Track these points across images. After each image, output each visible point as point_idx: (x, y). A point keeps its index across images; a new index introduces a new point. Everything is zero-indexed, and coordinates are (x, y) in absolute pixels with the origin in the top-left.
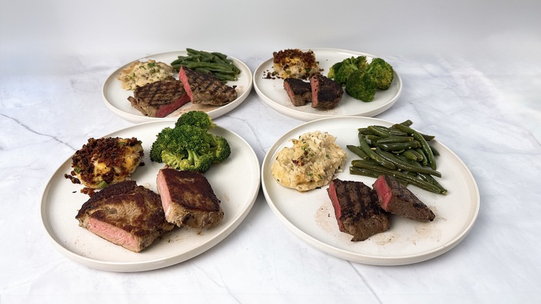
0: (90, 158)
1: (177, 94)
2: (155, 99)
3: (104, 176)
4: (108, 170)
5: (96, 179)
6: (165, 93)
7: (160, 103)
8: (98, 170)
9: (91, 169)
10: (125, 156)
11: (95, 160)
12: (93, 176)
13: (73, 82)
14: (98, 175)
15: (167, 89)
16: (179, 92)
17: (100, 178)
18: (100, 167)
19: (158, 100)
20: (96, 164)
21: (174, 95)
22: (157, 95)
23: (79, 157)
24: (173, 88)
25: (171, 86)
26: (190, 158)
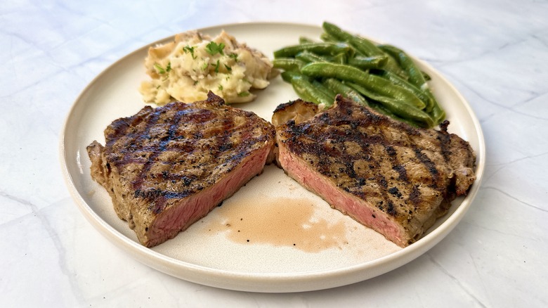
1: (223, 157)
2: (157, 168)
6: (188, 148)
7: (169, 187)
15: (196, 135)
16: (231, 147)
19: (164, 176)
21: (215, 157)
22: (165, 155)
24: (215, 132)
25: (208, 126)
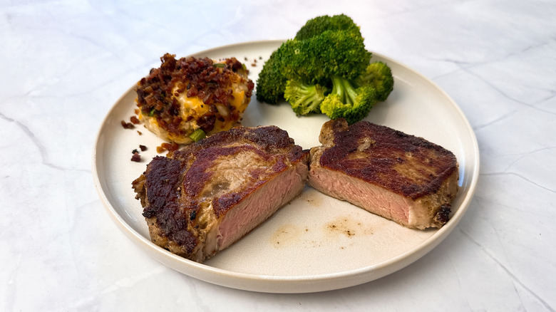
0: (170, 90)
3: (200, 121)
4: (206, 110)
5: (186, 126)
8: (187, 110)
9: (175, 108)
10: (231, 85)
11: (180, 91)
12: (181, 120)
13: (9, 17)
14: (190, 118)
17: (194, 125)
18: (190, 104)
20: (183, 99)
23: (148, 88)
26: (339, 92)
